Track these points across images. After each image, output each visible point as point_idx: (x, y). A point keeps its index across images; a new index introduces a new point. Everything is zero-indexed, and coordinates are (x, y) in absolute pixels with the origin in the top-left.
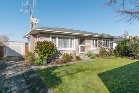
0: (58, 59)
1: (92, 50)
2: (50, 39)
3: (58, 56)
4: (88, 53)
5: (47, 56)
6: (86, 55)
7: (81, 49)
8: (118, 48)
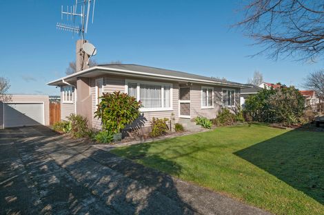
0: (140, 131)
1: (203, 111)
2: (125, 89)
3: (141, 124)
4: (196, 116)
5: (122, 123)
6: (193, 121)
7: (182, 108)
8: (250, 106)
